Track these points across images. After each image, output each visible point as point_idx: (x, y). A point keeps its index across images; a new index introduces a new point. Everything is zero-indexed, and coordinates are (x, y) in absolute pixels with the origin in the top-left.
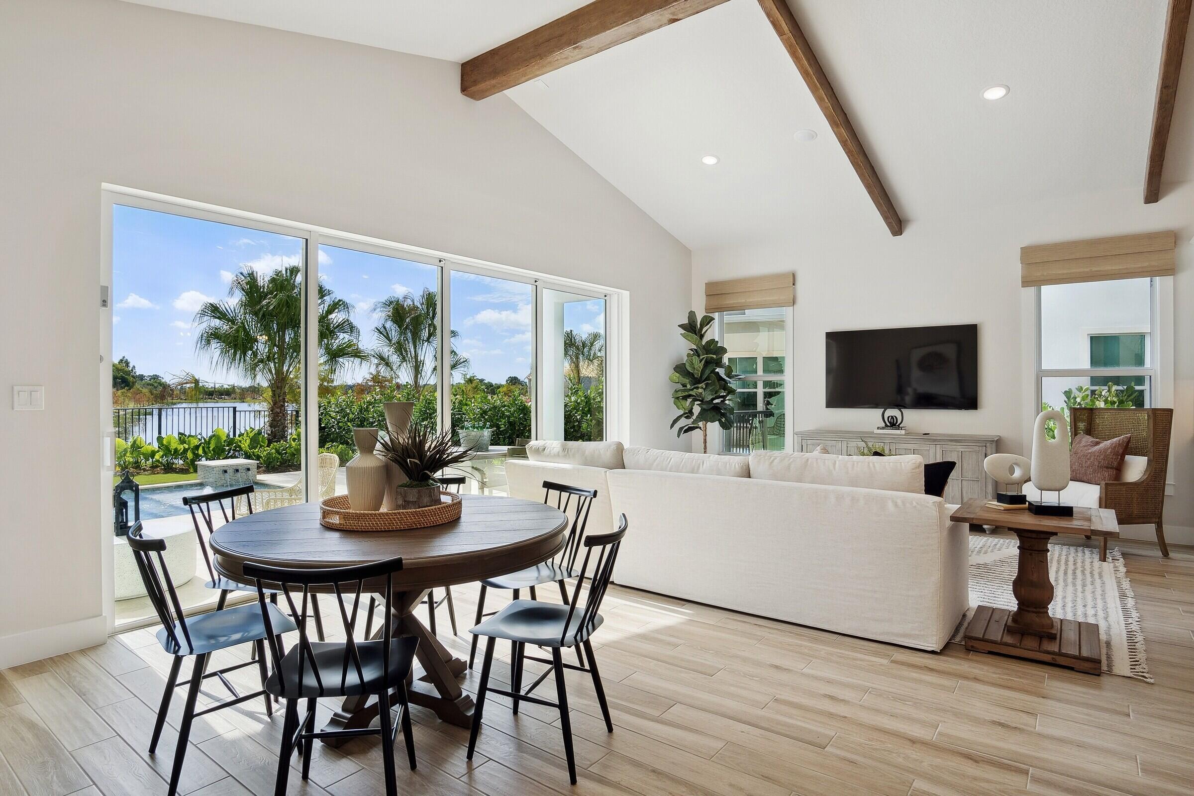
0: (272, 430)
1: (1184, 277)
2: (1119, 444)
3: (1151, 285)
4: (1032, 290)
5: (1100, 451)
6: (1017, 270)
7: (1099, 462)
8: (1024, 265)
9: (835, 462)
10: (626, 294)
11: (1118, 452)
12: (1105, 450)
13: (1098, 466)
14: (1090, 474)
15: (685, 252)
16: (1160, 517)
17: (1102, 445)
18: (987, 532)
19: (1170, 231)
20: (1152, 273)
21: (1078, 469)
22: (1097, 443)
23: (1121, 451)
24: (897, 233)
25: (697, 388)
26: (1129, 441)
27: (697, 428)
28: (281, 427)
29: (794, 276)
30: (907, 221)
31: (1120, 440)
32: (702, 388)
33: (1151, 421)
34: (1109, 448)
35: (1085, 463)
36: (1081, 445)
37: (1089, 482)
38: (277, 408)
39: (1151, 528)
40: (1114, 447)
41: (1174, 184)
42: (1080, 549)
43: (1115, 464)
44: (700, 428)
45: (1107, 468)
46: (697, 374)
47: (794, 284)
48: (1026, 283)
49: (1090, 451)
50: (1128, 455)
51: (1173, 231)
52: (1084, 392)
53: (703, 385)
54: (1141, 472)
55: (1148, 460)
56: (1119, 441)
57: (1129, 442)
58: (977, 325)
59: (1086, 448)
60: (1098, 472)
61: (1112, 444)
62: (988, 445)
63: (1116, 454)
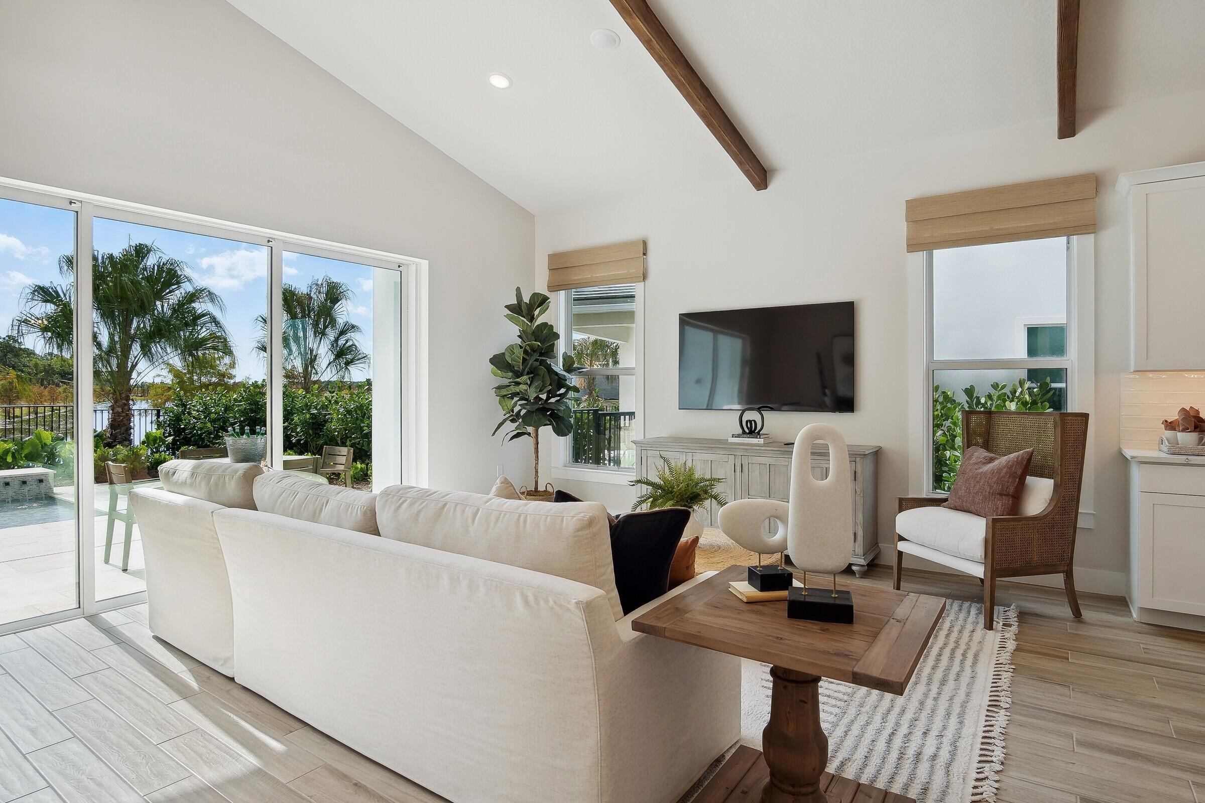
0: (112, 433)
1: (1107, 236)
2: (1018, 462)
3: (1068, 248)
4: (920, 257)
5: (992, 472)
6: (902, 229)
7: (991, 487)
8: (910, 223)
9: (478, 510)
10: (425, 264)
11: (1016, 473)
12: (1000, 470)
13: (989, 493)
14: (979, 503)
15: (526, 217)
16: (1070, 564)
17: (996, 463)
18: (857, 576)
19: (1090, 174)
20: (1068, 230)
21: (964, 496)
22: (991, 460)
23: (1019, 472)
24: (760, 186)
25: (518, 384)
26: (1031, 455)
27: (524, 434)
28: (123, 429)
29: (645, 243)
30: (774, 171)
31: (1018, 456)
32: (527, 384)
33: (1059, 430)
34: (1005, 467)
35: (974, 488)
36: (971, 462)
37: (978, 514)
38: (119, 407)
39: (1057, 580)
40: (1010, 466)
41: (1096, 111)
42: (966, 605)
43: (1012, 490)
44: (529, 434)
45: (1001, 495)
46: (519, 366)
47: (644, 254)
48: (913, 247)
49: (981, 470)
50: (1031, 475)
51: (1093, 174)
52: (1000, 390)
53: (525, 378)
54: (1046, 501)
55: (1055, 485)
56: (1017, 458)
57: (1030, 459)
58: (853, 303)
59: (976, 467)
60: (989, 501)
61: (1009, 462)
62: (858, 459)
63: (1012, 475)
